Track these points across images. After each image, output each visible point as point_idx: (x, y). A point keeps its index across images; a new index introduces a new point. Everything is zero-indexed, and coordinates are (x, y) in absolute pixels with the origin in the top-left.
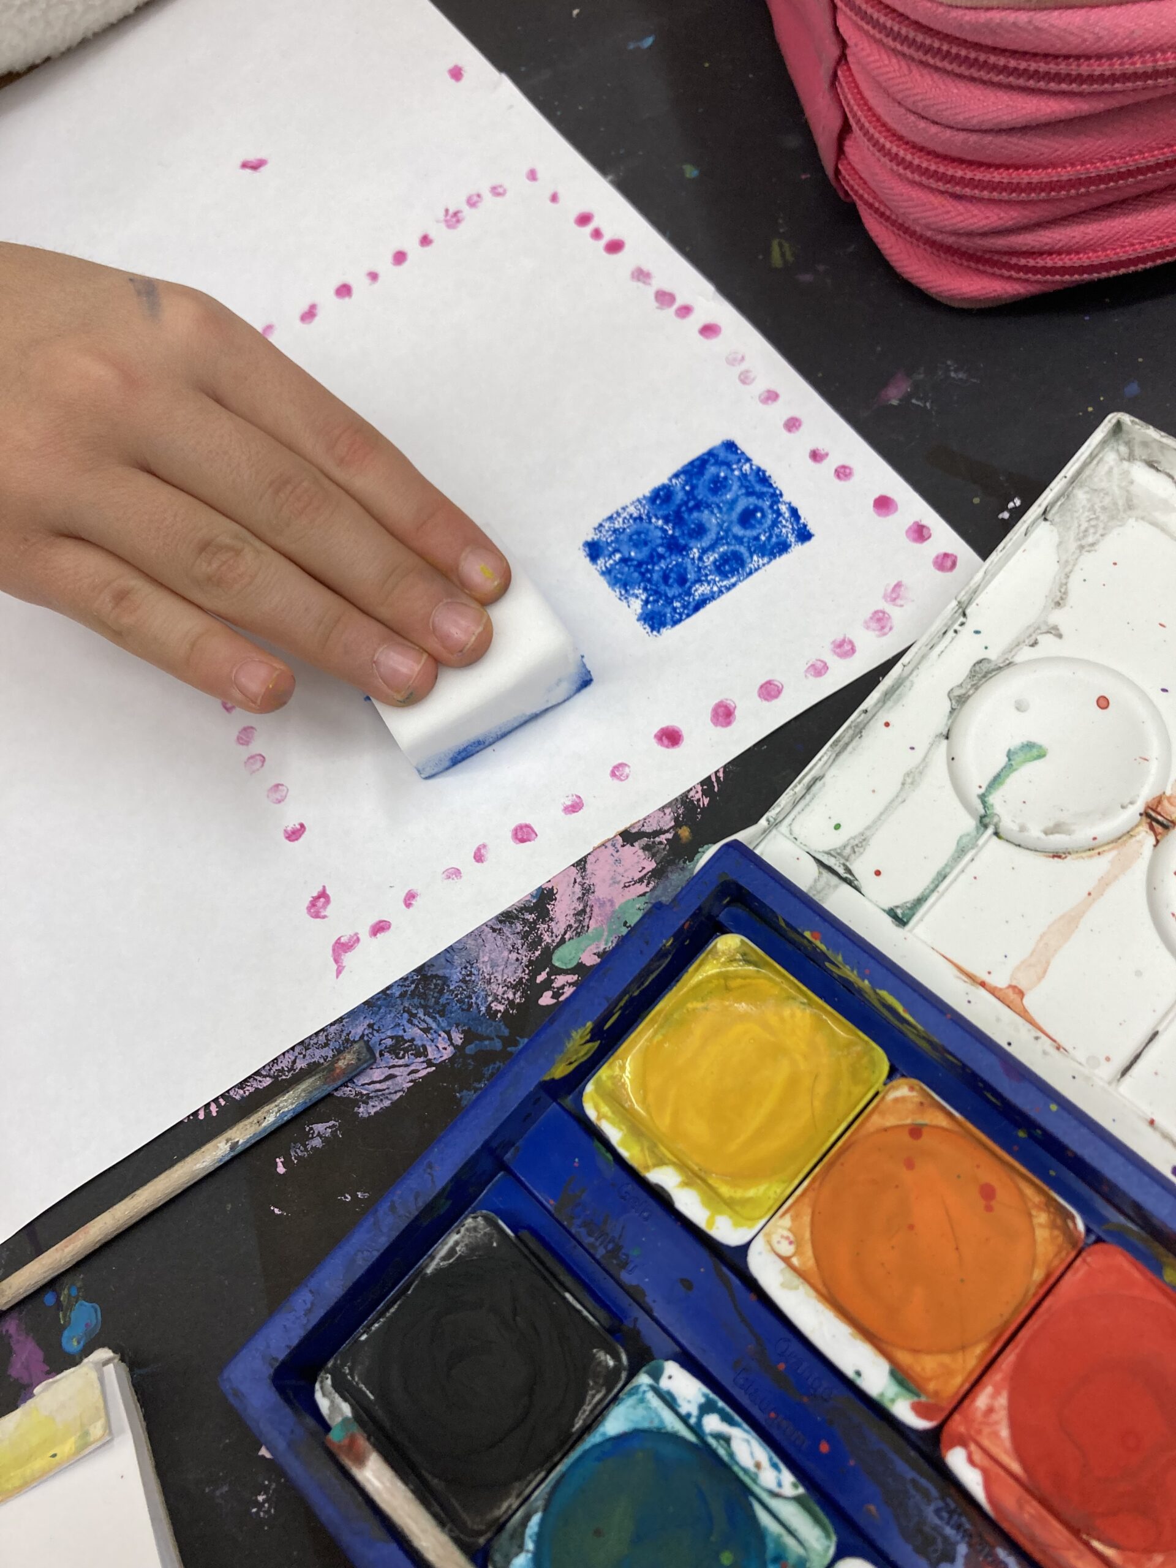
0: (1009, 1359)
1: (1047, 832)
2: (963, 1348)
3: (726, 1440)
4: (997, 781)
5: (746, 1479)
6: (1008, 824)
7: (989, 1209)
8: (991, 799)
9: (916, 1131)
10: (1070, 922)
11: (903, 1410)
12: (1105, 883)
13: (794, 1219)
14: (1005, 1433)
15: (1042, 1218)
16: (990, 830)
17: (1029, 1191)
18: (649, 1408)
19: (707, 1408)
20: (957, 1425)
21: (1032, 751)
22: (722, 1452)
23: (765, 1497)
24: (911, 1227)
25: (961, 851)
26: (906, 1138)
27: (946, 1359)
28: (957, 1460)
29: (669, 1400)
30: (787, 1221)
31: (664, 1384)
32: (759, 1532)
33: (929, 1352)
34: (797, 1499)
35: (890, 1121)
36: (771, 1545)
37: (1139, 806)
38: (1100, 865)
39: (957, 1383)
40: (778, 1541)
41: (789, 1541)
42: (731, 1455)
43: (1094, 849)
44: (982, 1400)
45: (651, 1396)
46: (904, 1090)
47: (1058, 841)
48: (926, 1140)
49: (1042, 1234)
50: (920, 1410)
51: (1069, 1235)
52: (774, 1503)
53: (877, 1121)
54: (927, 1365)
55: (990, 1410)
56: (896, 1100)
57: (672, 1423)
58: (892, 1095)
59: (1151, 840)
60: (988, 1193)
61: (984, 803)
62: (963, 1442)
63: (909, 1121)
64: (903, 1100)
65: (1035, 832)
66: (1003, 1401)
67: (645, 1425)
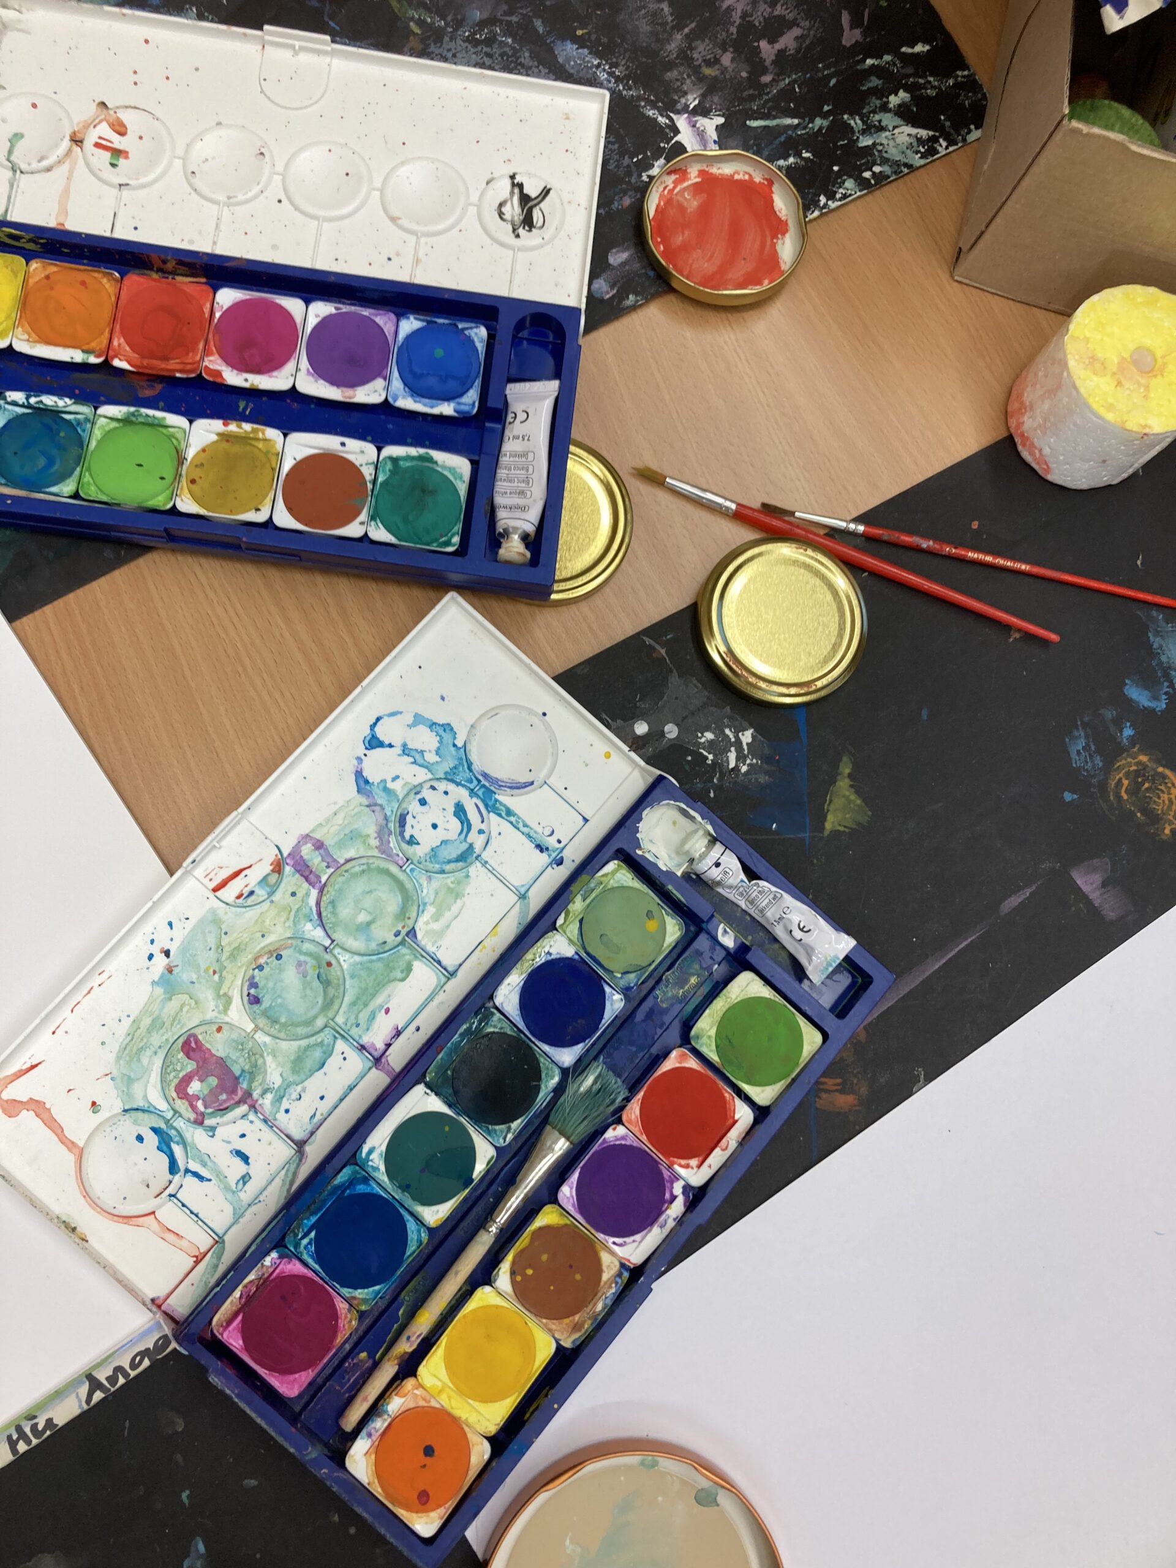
0: (118, 328)
1: (39, 161)
2: (102, 333)
3: (41, 402)
4: (10, 152)
5: (55, 409)
6: (24, 167)
7: (86, 288)
8: (12, 158)
9: (47, 277)
10: (66, 192)
11: (93, 360)
12: (71, 172)
13: (22, 327)
14: (128, 348)
15: (105, 281)
16: (18, 172)
17: (96, 275)
18: (8, 410)
19: (27, 398)
20: (111, 353)
21: (17, 137)
22: (41, 406)
23: (63, 409)
24: (64, 308)
25: (12, 186)
26: (45, 281)
27: (98, 340)
28: (117, 363)
29: (14, 403)
30: (20, 329)
31: (9, 399)
32: (68, 422)
33: (92, 341)
34: (74, 403)
35: (37, 279)
36: (74, 423)
37: (68, 138)
38: (65, 167)
39: (105, 342)
40: (75, 419)
41: (79, 416)
42: (45, 405)
43: (60, 162)
44: (115, 343)
45: (7, 406)
46: (35, 265)
47: (45, 163)
48: (52, 278)
49: (107, 286)
50: (97, 356)
51: (116, 280)
52: (67, 409)
53: (31, 281)
54: (94, 345)
55: (119, 345)
56: (34, 270)
57: (20, 410)
58: (31, 269)
59: (79, 149)
60: (83, 283)
61: (10, 162)
62: (116, 356)
63: (43, 276)
64: (36, 268)
65: (35, 165)
66: (122, 340)
67: (11, 417)
